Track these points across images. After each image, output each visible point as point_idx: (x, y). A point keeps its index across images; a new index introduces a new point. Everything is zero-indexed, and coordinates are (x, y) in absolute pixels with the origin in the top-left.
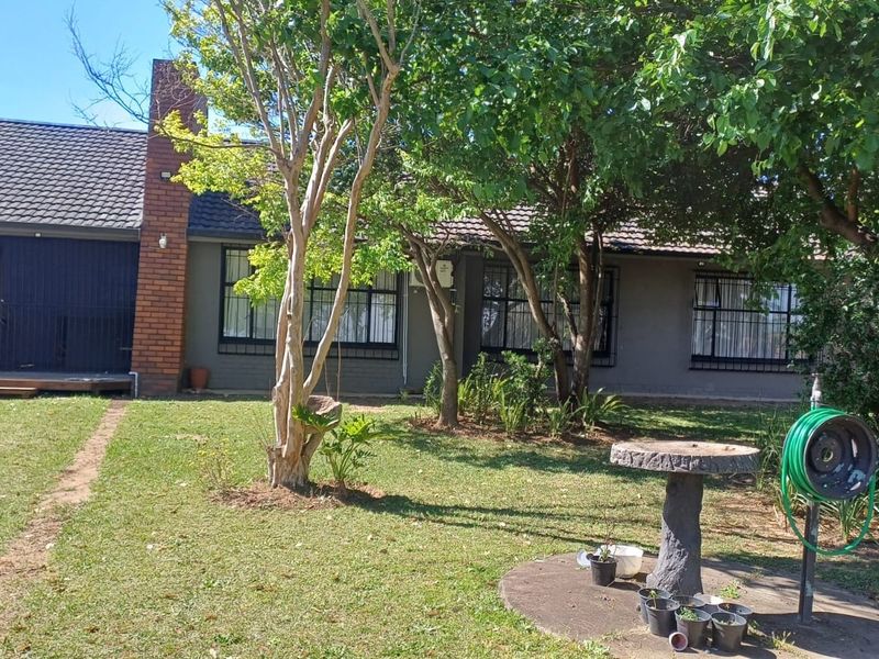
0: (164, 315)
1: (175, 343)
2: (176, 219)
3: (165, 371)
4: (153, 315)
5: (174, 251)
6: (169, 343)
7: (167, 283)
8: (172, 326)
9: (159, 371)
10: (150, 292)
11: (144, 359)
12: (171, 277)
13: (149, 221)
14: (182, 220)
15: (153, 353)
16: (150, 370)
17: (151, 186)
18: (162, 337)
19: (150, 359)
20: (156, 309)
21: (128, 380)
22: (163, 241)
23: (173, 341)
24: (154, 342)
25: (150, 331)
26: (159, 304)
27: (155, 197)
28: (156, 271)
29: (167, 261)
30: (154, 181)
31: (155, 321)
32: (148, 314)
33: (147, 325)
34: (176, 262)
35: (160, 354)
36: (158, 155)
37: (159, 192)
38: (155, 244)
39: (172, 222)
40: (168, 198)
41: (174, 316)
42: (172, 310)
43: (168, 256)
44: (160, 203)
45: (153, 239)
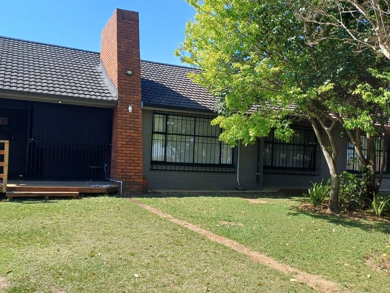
0: (133, 149)
1: (140, 165)
2: (135, 97)
3: (136, 180)
4: (128, 149)
5: (136, 114)
6: (137, 165)
7: (133, 131)
8: (138, 156)
9: (132, 180)
10: (125, 137)
11: (124, 174)
12: (136, 129)
13: (121, 97)
14: (138, 97)
15: (129, 171)
16: (128, 180)
17: (121, 78)
18: (133, 161)
19: (128, 174)
20: (129, 146)
21: (117, 186)
22: (130, 108)
23: (139, 164)
24: (129, 164)
25: (126, 158)
26: (130, 143)
27: (124, 84)
28: (127, 125)
29: (132, 119)
30: (122, 75)
31: (129, 152)
32: (125, 149)
33: (125, 155)
34: (137, 120)
35: (132, 171)
36: (123, 61)
37: (125, 81)
38: (126, 110)
39: (134, 98)
40: (130, 85)
41: (138, 150)
42: (137, 146)
43: (133, 117)
44: (126, 88)
45: (124, 107)
